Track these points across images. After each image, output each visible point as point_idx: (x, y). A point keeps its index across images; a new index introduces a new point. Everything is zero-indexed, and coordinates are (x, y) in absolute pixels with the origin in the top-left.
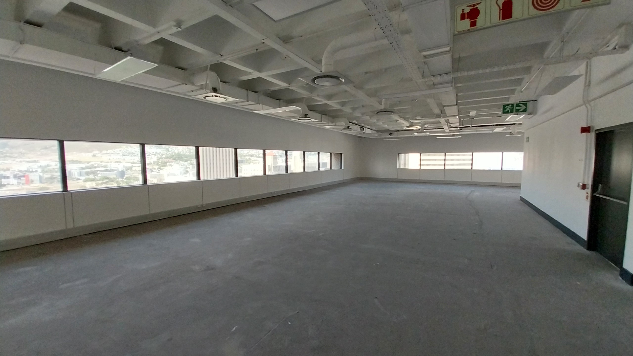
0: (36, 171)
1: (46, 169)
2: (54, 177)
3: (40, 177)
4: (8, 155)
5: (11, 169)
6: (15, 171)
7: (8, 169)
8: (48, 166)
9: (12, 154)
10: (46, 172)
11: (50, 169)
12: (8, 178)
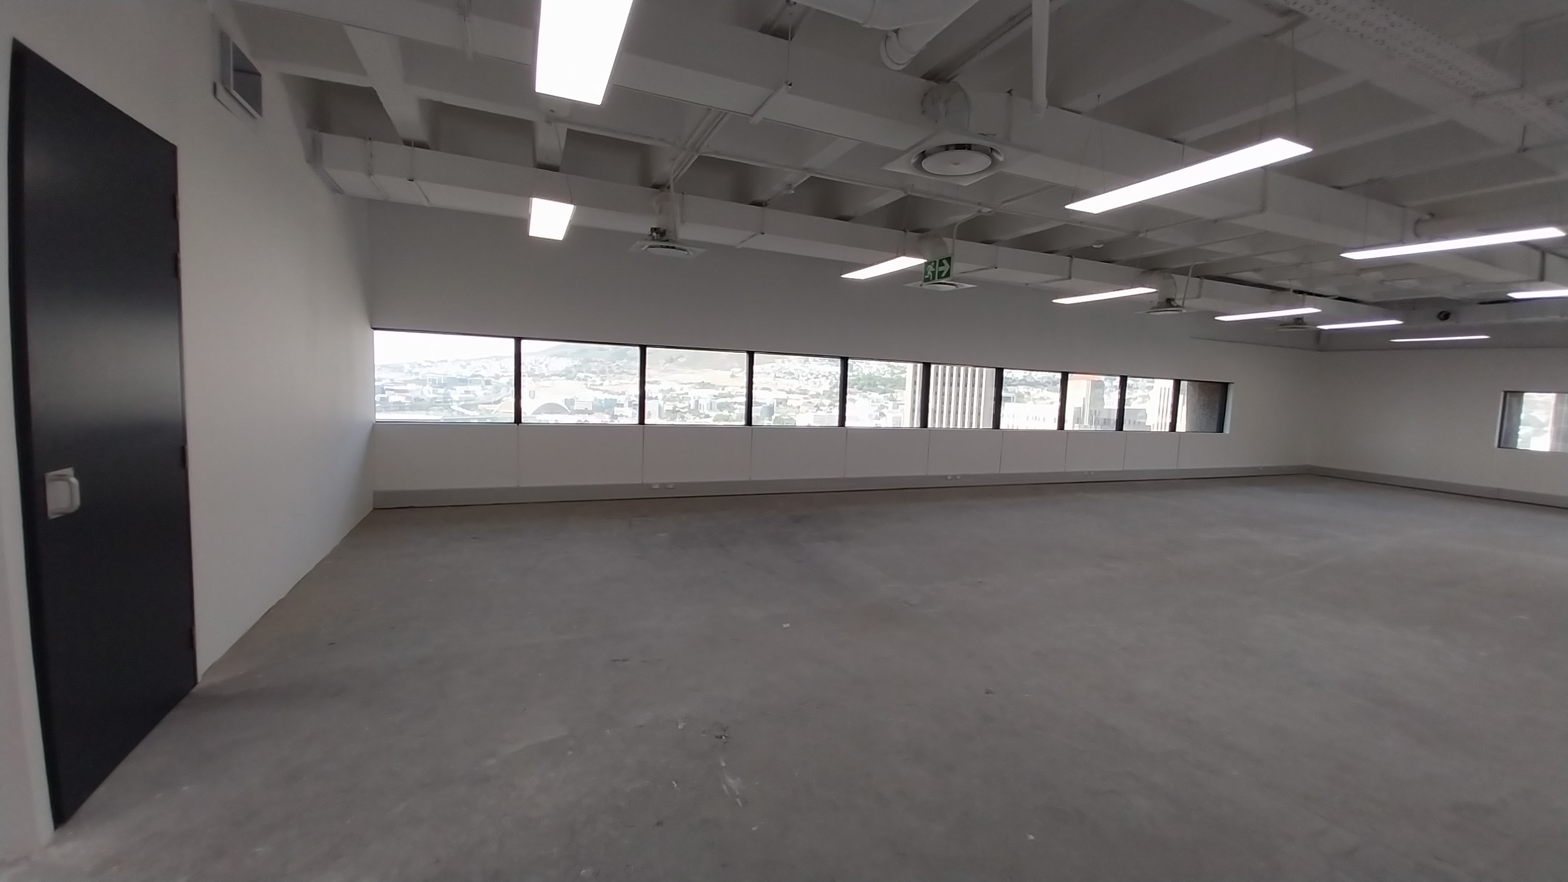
0: (656, 398)
1: (668, 396)
2: (677, 409)
3: (660, 408)
4: (625, 370)
5: (626, 393)
6: (631, 396)
7: (623, 393)
8: (671, 390)
9: (630, 369)
10: (668, 400)
11: (673, 395)
12: (622, 405)
